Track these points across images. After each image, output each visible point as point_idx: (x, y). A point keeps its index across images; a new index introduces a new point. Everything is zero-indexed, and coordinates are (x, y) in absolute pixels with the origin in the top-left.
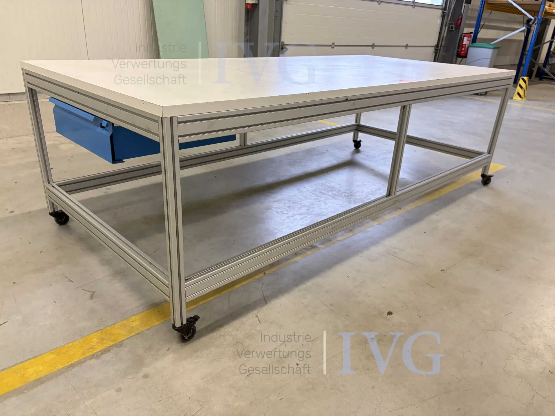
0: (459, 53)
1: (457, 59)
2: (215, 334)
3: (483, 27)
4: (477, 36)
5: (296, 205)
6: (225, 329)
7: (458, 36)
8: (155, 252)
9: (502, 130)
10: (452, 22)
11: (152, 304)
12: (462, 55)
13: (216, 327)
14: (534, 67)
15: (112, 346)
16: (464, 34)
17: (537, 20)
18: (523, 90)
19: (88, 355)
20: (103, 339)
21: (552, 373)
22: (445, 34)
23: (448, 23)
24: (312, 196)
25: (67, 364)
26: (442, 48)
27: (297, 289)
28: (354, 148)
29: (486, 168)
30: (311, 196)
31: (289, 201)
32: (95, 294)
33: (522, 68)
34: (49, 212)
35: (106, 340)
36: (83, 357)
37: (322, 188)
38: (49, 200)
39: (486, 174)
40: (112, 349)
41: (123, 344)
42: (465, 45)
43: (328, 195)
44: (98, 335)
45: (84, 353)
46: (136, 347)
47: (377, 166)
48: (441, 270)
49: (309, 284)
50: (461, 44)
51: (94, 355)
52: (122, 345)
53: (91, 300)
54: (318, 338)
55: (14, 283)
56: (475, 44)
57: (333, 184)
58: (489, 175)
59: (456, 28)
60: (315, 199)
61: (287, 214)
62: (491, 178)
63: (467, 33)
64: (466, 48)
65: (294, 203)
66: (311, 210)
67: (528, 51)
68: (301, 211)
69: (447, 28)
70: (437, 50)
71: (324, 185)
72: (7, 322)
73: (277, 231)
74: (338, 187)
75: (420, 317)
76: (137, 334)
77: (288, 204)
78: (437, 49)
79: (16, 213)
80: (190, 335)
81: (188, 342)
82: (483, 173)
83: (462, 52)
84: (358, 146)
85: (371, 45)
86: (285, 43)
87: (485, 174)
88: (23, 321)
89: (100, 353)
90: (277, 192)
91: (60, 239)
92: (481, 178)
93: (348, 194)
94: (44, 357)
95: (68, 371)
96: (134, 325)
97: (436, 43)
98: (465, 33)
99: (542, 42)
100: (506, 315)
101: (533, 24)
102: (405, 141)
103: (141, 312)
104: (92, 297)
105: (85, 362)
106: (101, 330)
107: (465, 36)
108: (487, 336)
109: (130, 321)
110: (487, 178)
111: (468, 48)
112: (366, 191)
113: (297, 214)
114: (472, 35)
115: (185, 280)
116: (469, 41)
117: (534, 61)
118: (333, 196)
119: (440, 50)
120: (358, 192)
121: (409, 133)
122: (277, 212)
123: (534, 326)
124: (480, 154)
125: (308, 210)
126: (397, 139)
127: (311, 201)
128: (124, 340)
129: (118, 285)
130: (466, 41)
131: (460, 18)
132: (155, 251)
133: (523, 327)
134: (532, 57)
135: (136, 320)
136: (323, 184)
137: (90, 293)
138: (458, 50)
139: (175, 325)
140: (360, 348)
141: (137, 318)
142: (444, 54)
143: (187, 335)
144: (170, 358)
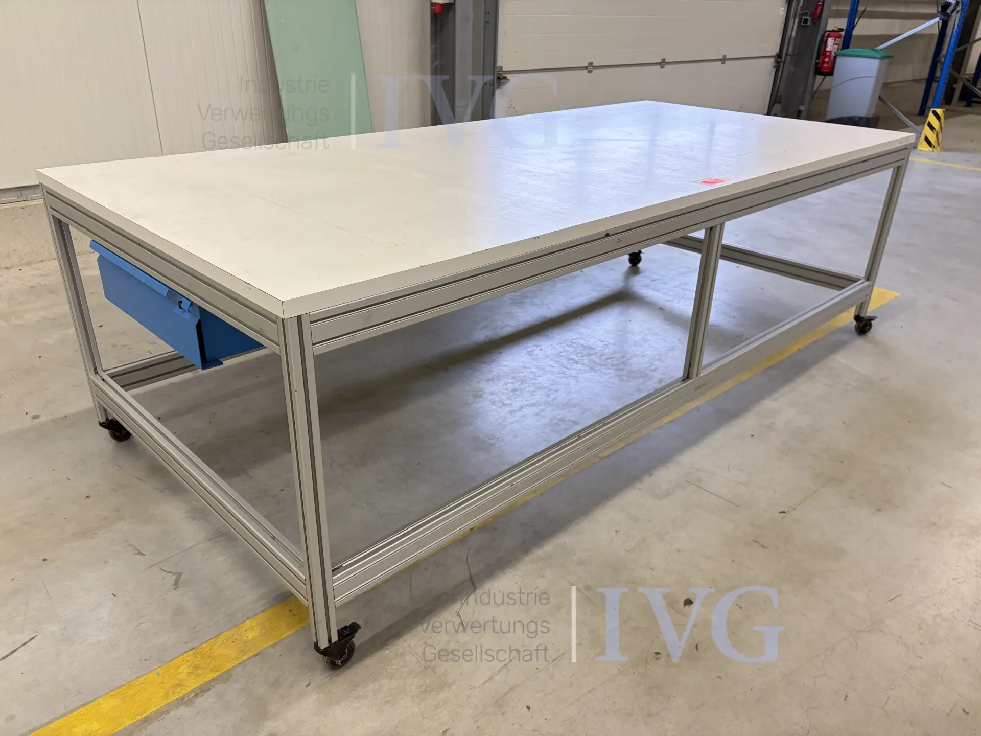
0: (819, 66)
1: (815, 78)
2: (387, 652)
3: (864, 15)
4: (852, 33)
5: (526, 385)
6: (405, 641)
7: (817, 35)
8: (282, 490)
9: (897, 216)
10: (807, 11)
11: (279, 595)
12: (824, 70)
13: (388, 640)
14: (956, 82)
15: (213, 680)
16: (828, 33)
17: (960, 4)
18: (936, 133)
19: (173, 697)
20: (196, 667)
21: (967, 713)
22: (793, 32)
23: (799, 12)
24: (554, 367)
25: (139, 717)
26: (789, 58)
27: (528, 558)
28: (630, 265)
29: (862, 306)
30: (551, 366)
31: (513, 378)
32: (183, 577)
33: (934, 85)
34: (99, 422)
35: (204, 668)
36: (166, 702)
37: (572, 349)
38: (98, 402)
39: (862, 315)
40: (213, 686)
41: (231, 676)
42: (831, 52)
43: (583, 364)
44: (189, 658)
45: (166, 695)
46: (254, 682)
47: (669, 301)
48: (780, 513)
49: (548, 548)
50: (822, 50)
51: (183, 698)
52: (229, 677)
53: (175, 589)
54: (563, 654)
55: (45, 560)
56: (847, 50)
57: (591, 342)
58: (868, 317)
59: (813, 22)
60: (560, 373)
61: (510, 405)
62: (872, 322)
63: (833, 31)
64: (832, 58)
65: (523, 382)
66: (552, 396)
67: (945, 56)
68: (535, 397)
69: (797, 20)
70: (780, 62)
71: (574, 343)
72: (36, 636)
73: (492, 442)
74: (599, 346)
75: (740, 608)
76: (255, 656)
77: (513, 386)
78: (779, 60)
79: (43, 419)
80: (345, 657)
81: (342, 669)
82: (857, 314)
83: (825, 65)
84: (637, 261)
85: (660, 61)
86: (504, 69)
87: (860, 315)
88: (62, 635)
89: (193, 694)
90: (494, 361)
91: (118, 470)
92: (855, 323)
93: (617, 360)
94: (99, 704)
95: (141, 730)
96: (250, 637)
97: (777, 50)
98: (829, 31)
99: (971, 41)
100: (891, 600)
101: (952, 12)
102: (719, 253)
103: (262, 611)
104: (176, 584)
105: (168, 712)
106: (193, 649)
107: (829, 36)
108: (856, 644)
109: (242, 630)
110: (864, 323)
111: (835, 57)
112: (649, 353)
113: (527, 405)
114: (843, 33)
115: (333, 571)
116: (836, 44)
117: (956, 74)
118: (591, 366)
119: (784, 63)
120: (637, 355)
121: (725, 241)
122: (493, 403)
123: (938, 620)
124: (853, 280)
125: (548, 396)
126: (705, 250)
127: (552, 377)
128: (231, 669)
129: (221, 559)
130: (831, 44)
131: (821, 3)
132: (282, 488)
133: (920, 624)
134: (953, 67)
135: (253, 627)
136: (574, 341)
137: (174, 577)
138: (818, 61)
139: (319, 645)
140: (636, 673)
141: (254, 623)
142: (792, 69)
143: (340, 658)
144: (311, 701)
